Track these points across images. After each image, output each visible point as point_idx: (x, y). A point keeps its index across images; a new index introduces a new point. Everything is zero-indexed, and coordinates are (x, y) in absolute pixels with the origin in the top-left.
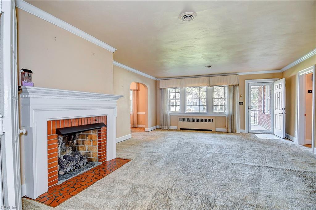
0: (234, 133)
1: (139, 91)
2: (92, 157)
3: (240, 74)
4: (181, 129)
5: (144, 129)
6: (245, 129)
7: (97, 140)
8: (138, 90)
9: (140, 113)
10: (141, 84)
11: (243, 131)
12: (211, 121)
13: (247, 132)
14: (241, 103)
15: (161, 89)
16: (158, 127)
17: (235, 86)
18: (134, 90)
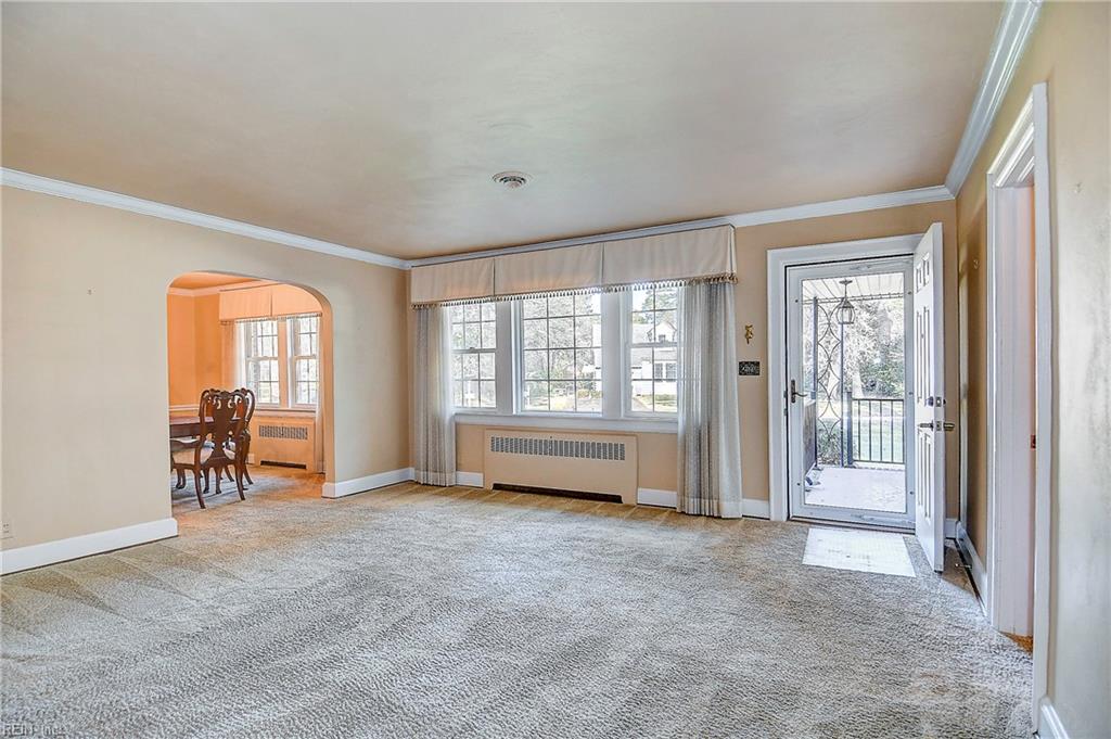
0: (713, 517)
3: (741, 221)
4: (497, 487)
6: (769, 500)
11: (754, 507)
12: (617, 452)
13: (777, 512)
14: (749, 368)
15: (419, 307)
16: (411, 473)
17: (714, 285)
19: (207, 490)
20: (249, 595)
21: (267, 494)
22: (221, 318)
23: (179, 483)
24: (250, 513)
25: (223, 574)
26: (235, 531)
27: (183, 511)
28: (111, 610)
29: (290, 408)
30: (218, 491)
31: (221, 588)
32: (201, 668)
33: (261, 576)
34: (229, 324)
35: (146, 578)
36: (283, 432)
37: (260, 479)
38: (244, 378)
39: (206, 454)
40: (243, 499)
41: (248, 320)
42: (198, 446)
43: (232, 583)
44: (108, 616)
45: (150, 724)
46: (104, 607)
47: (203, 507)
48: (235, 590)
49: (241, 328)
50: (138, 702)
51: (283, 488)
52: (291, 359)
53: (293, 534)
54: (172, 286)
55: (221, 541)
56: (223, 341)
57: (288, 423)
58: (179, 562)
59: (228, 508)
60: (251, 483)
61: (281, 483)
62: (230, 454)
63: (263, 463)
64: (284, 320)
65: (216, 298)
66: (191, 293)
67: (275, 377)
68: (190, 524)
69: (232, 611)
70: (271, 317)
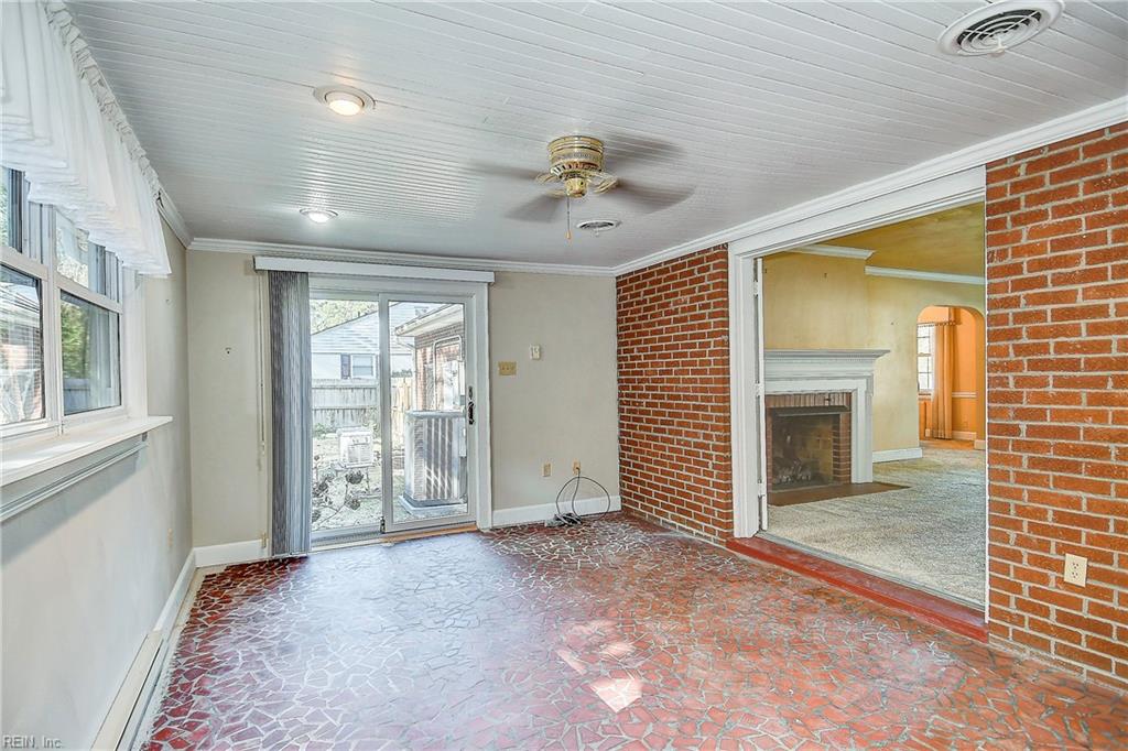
1: (958, 327)
2: (821, 472)
5: (970, 444)
7: (831, 438)
8: (954, 323)
9: (958, 395)
10: (966, 308)
18: (941, 324)
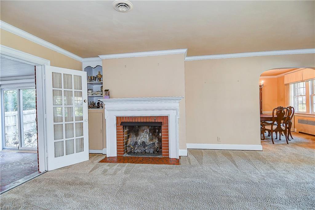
19: (276, 138)
20: (277, 177)
21: (297, 144)
22: (285, 83)
23: (269, 135)
24: (289, 149)
25: (271, 167)
26: (281, 154)
27: (267, 143)
28: (237, 167)
29: (310, 114)
30: (280, 139)
31: (269, 171)
32: (253, 194)
33: (284, 172)
34: (288, 85)
35: (249, 160)
36: (307, 122)
37: (296, 138)
38: (293, 103)
39: (275, 127)
40: (288, 143)
41: (294, 83)
42: (272, 124)
43: (273, 171)
44: (236, 168)
45: (233, 203)
46: (235, 164)
47: (273, 143)
48: (273, 173)
49: (292, 86)
50: (232, 195)
51: (304, 143)
52: (311, 95)
53: (302, 161)
54: (261, 76)
55: (275, 156)
56: (286, 91)
57: (309, 119)
58: (260, 159)
59: (281, 145)
60: (292, 138)
61: (304, 141)
62: (283, 128)
63: (299, 132)
64: (308, 81)
65: (283, 77)
66: (276, 77)
67: (304, 102)
68: (268, 148)
69: (269, 180)
70: (302, 81)
